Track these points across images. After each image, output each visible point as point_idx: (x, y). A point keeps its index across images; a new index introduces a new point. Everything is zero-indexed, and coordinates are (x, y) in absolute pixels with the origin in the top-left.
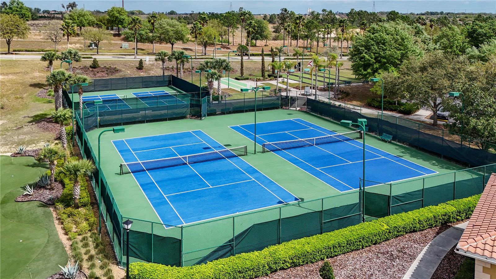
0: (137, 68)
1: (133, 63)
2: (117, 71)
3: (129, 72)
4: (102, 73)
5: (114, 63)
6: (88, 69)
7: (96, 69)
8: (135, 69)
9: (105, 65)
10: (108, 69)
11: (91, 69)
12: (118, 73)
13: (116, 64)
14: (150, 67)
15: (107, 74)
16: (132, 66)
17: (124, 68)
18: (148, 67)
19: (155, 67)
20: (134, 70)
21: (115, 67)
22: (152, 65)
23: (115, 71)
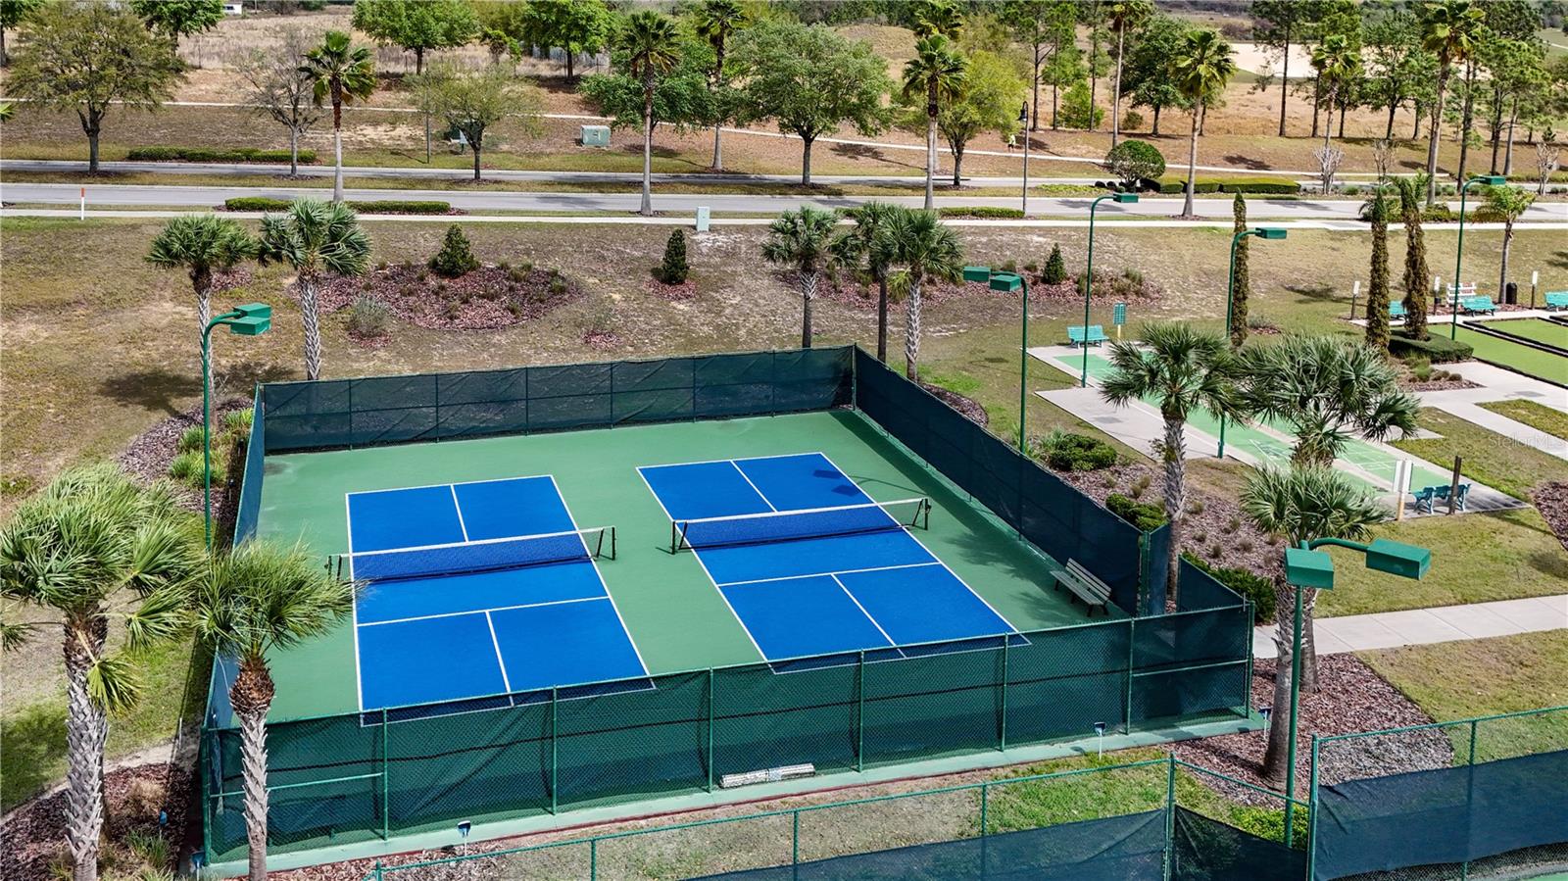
0: (655, 272)
1: (635, 245)
2: (563, 290)
3: (617, 297)
4: (489, 305)
5: (549, 238)
6: (421, 279)
7: (460, 281)
8: (649, 277)
9: (504, 257)
10: (517, 279)
11: (433, 282)
12: (563, 302)
13: (555, 253)
14: (716, 267)
15: (513, 311)
16: (634, 259)
17: (593, 273)
18: (707, 265)
19: (741, 269)
20: (643, 287)
21: (550, 265)
22: (727, 254)
23: (552, 290)
